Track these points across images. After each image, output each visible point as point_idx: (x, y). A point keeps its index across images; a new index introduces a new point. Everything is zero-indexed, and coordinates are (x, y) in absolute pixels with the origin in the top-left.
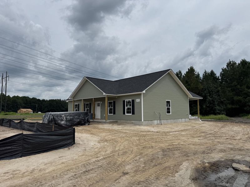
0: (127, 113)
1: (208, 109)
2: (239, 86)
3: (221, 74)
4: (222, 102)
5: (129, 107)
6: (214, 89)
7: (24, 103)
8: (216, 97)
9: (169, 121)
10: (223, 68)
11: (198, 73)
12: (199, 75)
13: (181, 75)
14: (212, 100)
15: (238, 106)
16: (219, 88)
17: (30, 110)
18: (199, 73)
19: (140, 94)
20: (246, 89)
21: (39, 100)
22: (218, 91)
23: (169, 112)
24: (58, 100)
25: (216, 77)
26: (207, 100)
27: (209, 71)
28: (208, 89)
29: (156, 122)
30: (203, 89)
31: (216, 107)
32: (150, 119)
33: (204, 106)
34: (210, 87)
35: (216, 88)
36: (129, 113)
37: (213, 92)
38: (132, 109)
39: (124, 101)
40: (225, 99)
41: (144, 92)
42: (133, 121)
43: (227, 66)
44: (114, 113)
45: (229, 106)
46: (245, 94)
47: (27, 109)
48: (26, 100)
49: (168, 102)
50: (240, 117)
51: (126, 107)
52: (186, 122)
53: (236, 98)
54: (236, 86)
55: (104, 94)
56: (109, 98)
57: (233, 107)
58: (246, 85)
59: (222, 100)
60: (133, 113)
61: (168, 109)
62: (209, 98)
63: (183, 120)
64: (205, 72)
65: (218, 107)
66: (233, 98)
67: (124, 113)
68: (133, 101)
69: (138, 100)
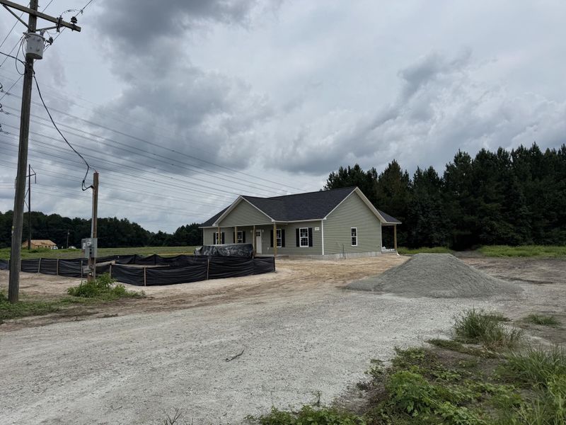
0: (302, 245)
1: (420, 237)
2: (472, 199)
3: (445, 174)
4: (444, 226)
5: (304, 237)
6: (431, 202)
7: (34, 227)
8: (433, 217)
9: (355, 254)
10: (448, 164)
11: (406, 173)
12: (407, 175)
13: (376, 176)
14: (428, 222)
15: (469, 233)
16: (440, 202)
17: (49, 242)
18: (408, 172)
19: (320, 221)
20: (483, 203)
21: (67, 220)
22: (438, 207)
23: (354, 243)
24: (111, 219)
25: (438, 178)
26: (419, 221)
27: (424, 169)
28: (421, 203)
29: (338, 256)
30: (412, 202)
31: (433, 233)
32: (331, 252)
33: (414, 233)
34: (423, 200)
35: (435, 201)
36: (304, 245)
37: (428, 208)
38: (309, 239)
39: (297, 230)
40: (449, 220)
41: (325, 218)
42: (311, 255)
43: (455, 161)
44: (283, 245)
45: (456, 232)
46: (482, 211)
47: (42, 241)
48: (39, 220)
49: (354, 230)
50: (472, 250)
51: (300, 238)
52: (376, 256)
53: (467, 218)
54: (468, 196)
55: (273, 220)
56: (278, 226)
57: (463, 233)
58: (483, 196)
59: (444, 222)
60: (311, 245)
61: (354, 239)
62: (422, 218)
63: (374, 253)
64: (418, 171)
65: (436, 235)
66: (462, 217)
67: (298, 245)
68: (310, 230)
69: (317, 229)
